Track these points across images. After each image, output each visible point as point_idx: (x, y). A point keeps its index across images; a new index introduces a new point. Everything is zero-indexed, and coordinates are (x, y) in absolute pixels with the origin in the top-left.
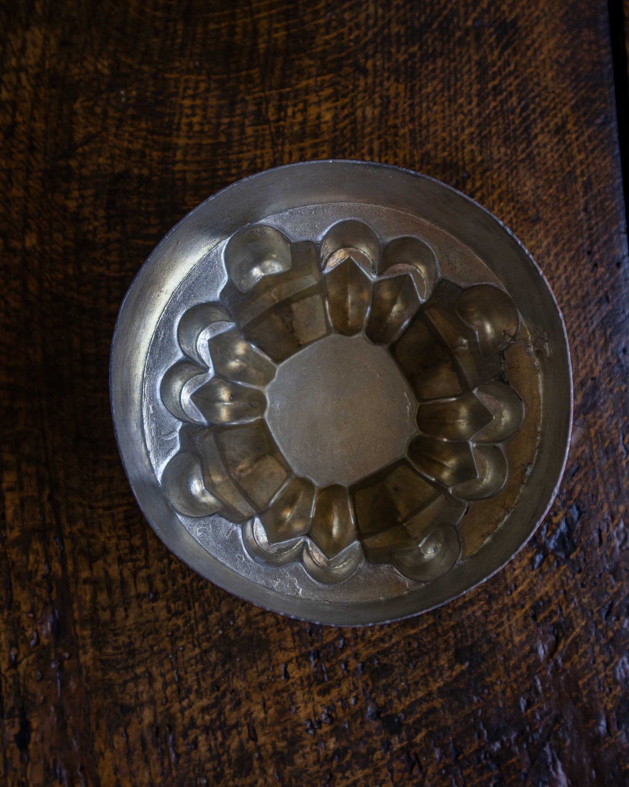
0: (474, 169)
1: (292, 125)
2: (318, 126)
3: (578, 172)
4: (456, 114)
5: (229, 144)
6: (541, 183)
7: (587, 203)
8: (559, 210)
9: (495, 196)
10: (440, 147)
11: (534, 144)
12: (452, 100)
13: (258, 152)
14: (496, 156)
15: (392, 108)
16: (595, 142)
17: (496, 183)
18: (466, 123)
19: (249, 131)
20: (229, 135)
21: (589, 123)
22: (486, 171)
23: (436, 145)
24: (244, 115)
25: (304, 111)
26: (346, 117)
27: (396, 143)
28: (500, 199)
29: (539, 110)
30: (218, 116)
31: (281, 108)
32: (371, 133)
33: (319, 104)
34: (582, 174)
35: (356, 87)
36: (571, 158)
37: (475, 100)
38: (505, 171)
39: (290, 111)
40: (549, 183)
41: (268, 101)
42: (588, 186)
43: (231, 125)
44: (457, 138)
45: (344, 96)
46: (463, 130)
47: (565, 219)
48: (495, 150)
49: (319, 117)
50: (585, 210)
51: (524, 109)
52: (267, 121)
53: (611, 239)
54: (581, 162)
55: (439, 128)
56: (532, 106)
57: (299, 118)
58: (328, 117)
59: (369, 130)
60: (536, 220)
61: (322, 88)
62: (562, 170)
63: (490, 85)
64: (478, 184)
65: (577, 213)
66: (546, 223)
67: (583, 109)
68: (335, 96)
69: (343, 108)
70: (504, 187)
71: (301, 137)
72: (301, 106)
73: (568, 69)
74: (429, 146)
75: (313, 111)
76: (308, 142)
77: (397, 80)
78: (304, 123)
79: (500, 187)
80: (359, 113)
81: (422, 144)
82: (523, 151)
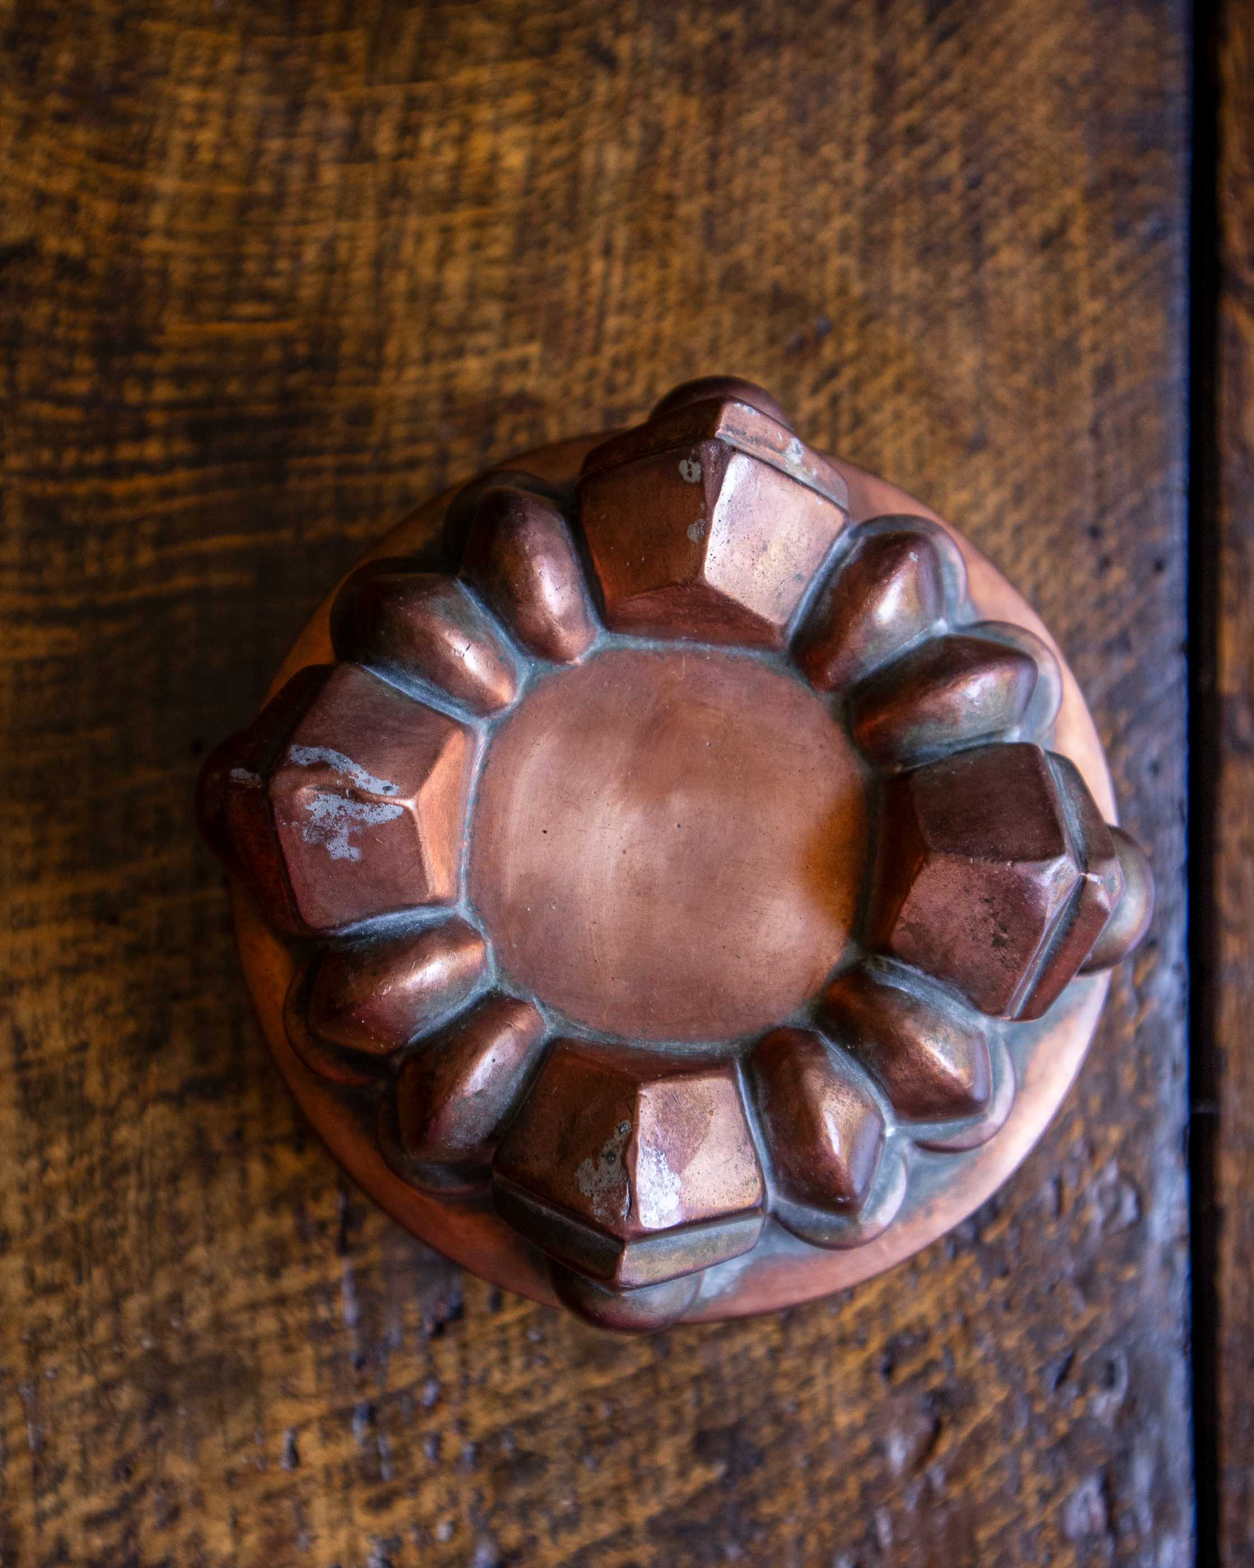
0: (844, 314)
1: (429, 172)
2: (489, 180)
3: (1085, 341)
4: (813, 180)
5: (277, 202)
6: (995, 359)
7: (1099, 417)
8: (1031, 424)
9: (888, 378)
10: (770, 253)
11: (989, 265)
12: (808, 148)
13: (345, 227)
14: (897, 288)
15: (665, 152)
16: (1131, 276)
17: (892, 351)
18: (835, 203)
19: (329, 175)
20: (280, 180)
21: (1121, 231)
22: (870, 318)
23: (760, 250)
24: (320, 137)
25: (461, 140)
26: (556, 165)
27: (667, 236)
28: (899, 387)
29: (1007, 189)
30: (260, 133)
31: (407, 130)
32: (613, 207)
33: (496, 127)
34: (1095, 348)
35: (588, 95)
36: (1070, 309)
37: (861, 154)
38: (915, 323)
39: (427, 138)
40: (1015, 362)
41: (378, 108)
42: (1104, 377)
43: (286, 158)
44: (810, 239)
45: (559, 114)
46: (826, 218)
47: (1045, 448)
48: (896, 275)
49: (494, 158)
50: (1095, 432)
51: (974, 184)
52: (370, 156)
53: (1146, 504)
54: (1095, 321)
55: (772, 210)
56: (992, 178)
57: (449, 155)
58: (515, 159)
59: (606, 198)
60: (976, 445)
61: (506, 90)
62: (1048, 331)
63: (901, 121)
64: (850, 347)
65: (1072, 438)
66: (1000, 453)
67: (1110, 197)
68: (538, 114)
69: (554, 141)
70: (910, 361)
71: (449, 201)
72: (454, 128)
73: (1084, 101)
74: (745, 250)
75: (481, 144)
76: (463, 215)
77: (685, 90)
78: (457, 170)
79: (900, 355)
80: (588, 158)
81: (728, 245)
82: (963, 281)
